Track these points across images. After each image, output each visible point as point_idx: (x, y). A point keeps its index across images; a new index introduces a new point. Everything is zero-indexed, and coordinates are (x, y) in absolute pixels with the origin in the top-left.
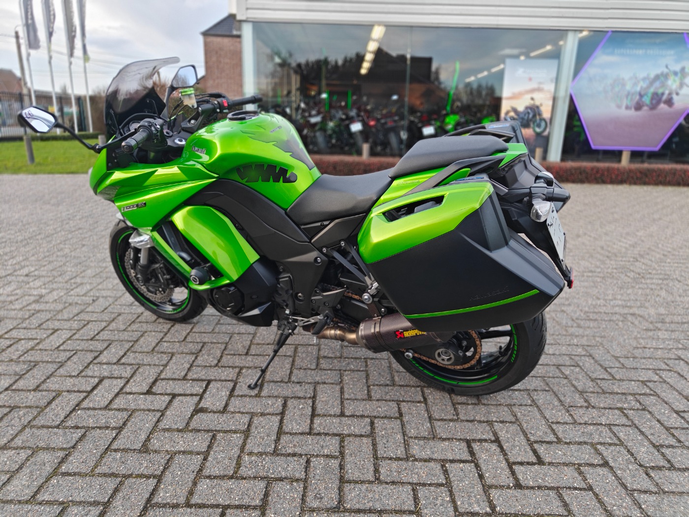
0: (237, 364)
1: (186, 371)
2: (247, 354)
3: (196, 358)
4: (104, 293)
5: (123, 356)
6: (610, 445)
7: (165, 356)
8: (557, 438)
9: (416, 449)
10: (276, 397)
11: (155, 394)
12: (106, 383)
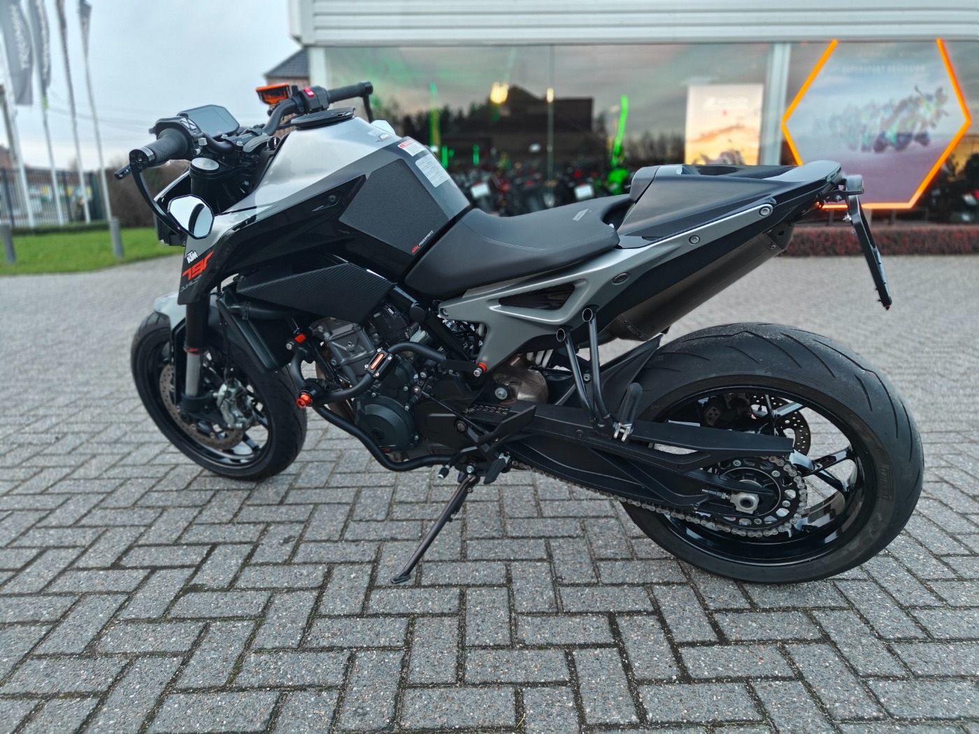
0: (262, 519)
1: (180, 532)
2: (281, 503)
3: (200, 513)
4: (76, 428)
5: (85, 515)
6: (833, 609)
7: (152, 511)
8: (751, 603)
9: (527, 632)
10: (316, 563)
11: (124, 568)
12: (50, 555)
